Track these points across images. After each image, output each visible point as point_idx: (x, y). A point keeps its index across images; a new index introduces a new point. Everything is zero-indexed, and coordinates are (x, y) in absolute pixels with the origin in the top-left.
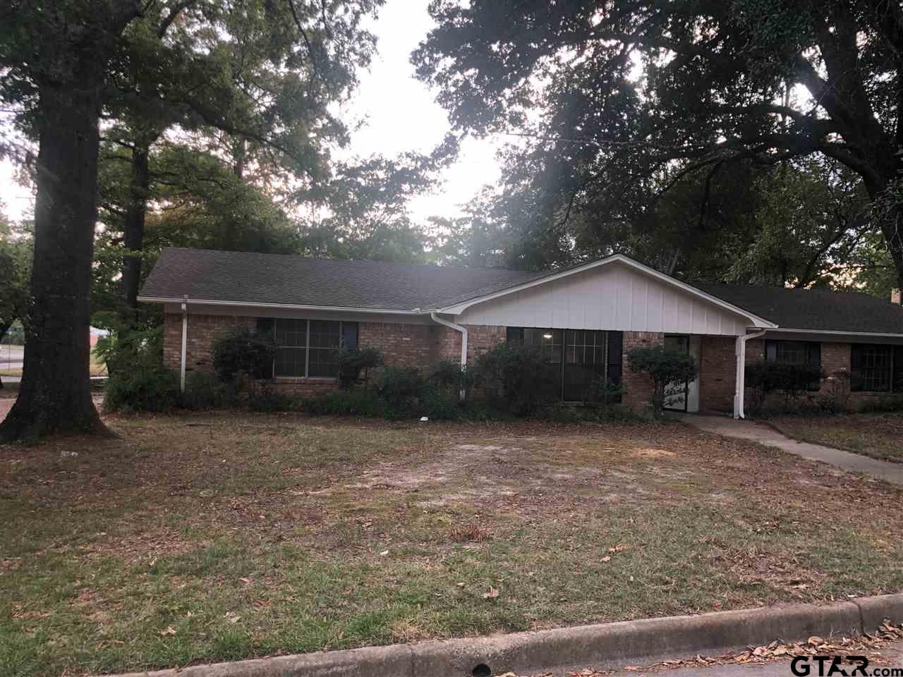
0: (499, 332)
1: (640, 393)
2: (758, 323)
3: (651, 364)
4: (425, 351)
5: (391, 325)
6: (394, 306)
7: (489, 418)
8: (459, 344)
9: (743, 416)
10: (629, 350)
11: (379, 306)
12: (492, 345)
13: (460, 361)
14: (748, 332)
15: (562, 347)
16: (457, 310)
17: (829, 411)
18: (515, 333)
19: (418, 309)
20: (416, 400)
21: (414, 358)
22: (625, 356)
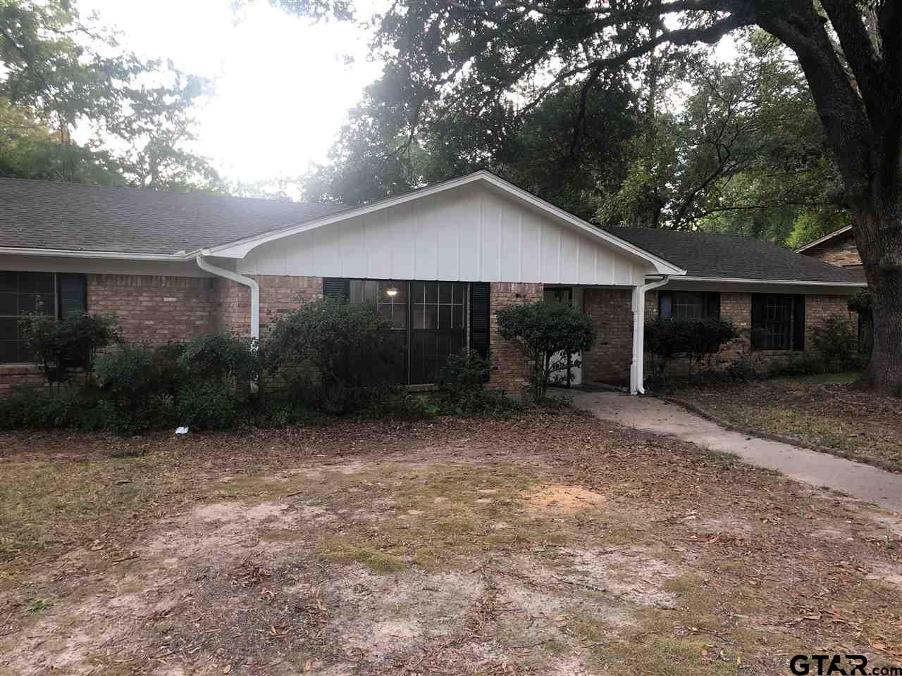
0: (310, 286)
1: (514, 367)
2: (664, 268)
3: (531, 327)
4: (201, 318)
5: (143, 278)
6: (145, 248)
7: (292, 421)
8: (246, 306)
9: (642, 391)
10: (499, 308)
11: (117, 248)
12: (297, 306)
13: (248, 332)
14: (648, 281)
15: (406, 306)
16: (239, 251)
17: (737, 377)
18: (337, 287)
19: (183, 252)
20: (168, 400)
21: (183, 327)
22: (493, 317)
